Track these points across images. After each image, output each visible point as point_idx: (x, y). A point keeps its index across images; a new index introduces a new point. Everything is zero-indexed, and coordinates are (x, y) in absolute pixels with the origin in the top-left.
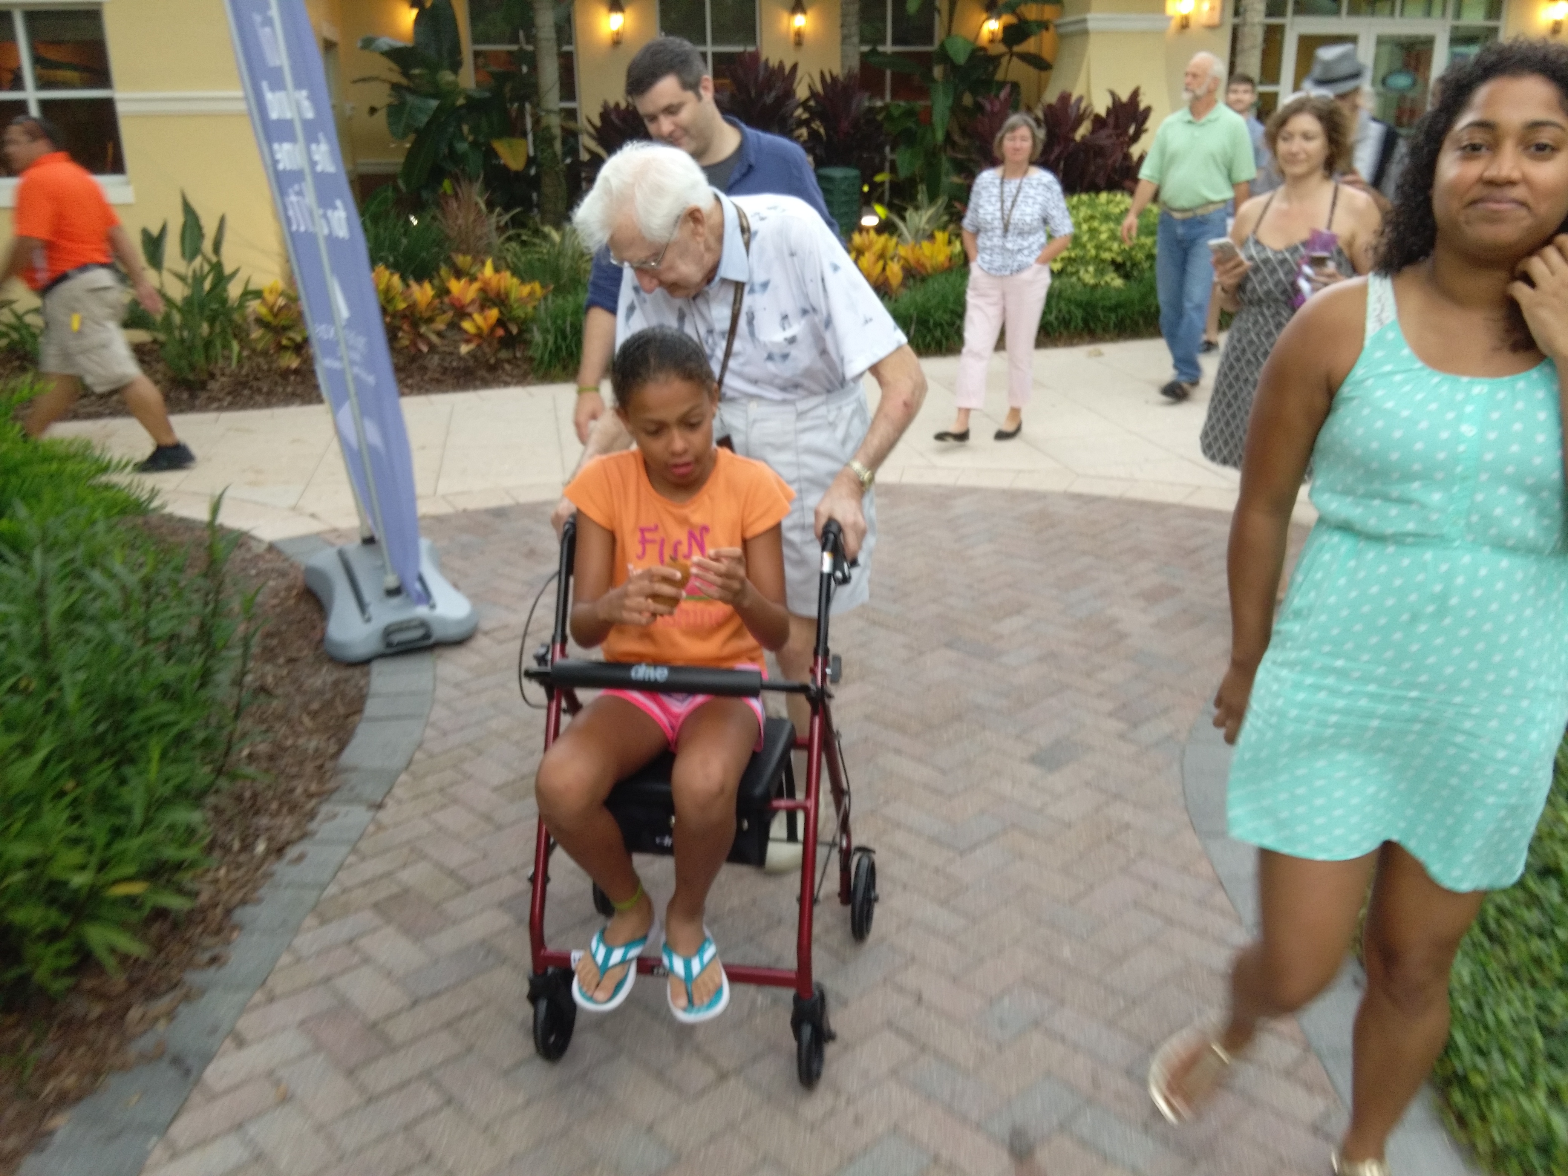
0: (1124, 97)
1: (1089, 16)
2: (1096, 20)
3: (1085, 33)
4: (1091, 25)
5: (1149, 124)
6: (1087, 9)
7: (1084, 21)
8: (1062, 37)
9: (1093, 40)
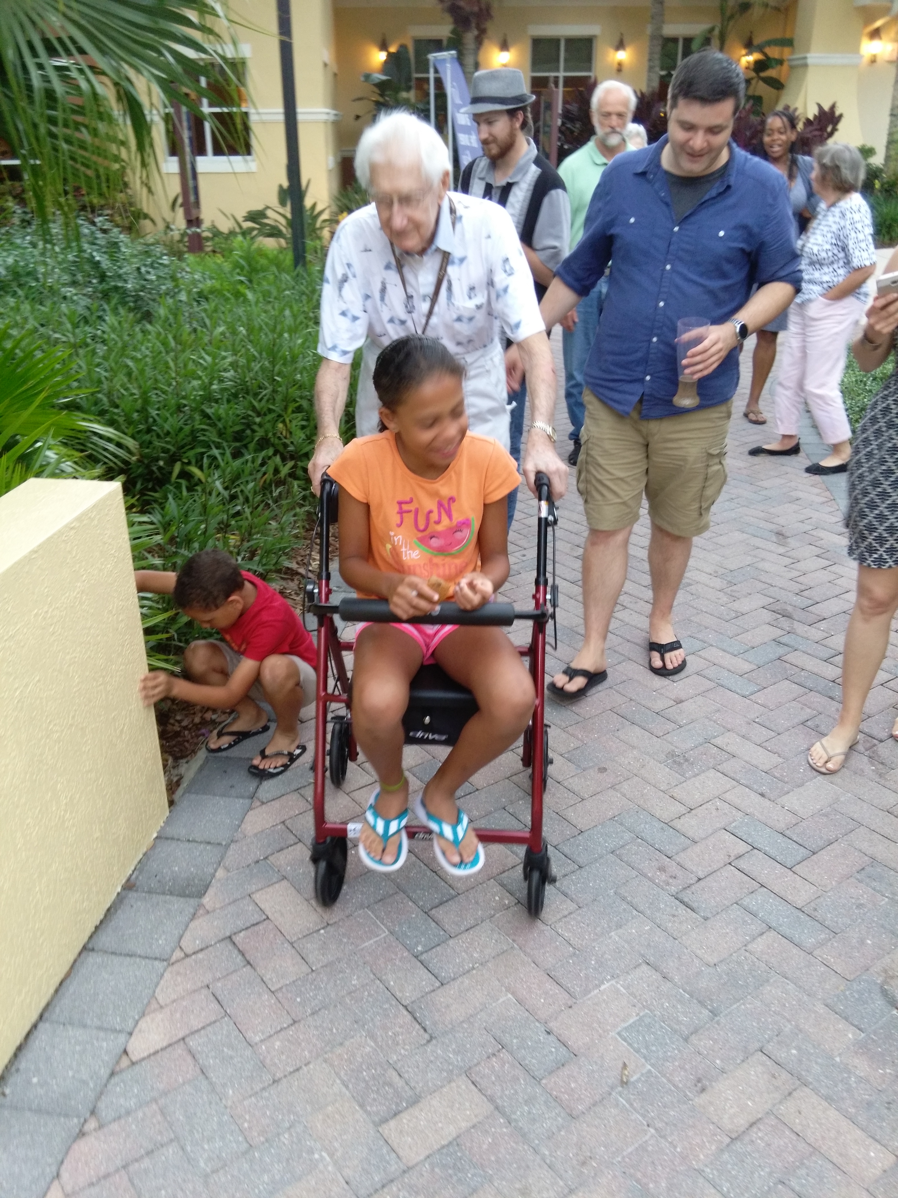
0: (826, 108)
1: (808, 55)
2: (813, 57)
3: (806, 66)
4: (810, 61)
5: (840, 126)
6: (808, 50)
7: (805, 58)
8: (792, 68)
9: (811, 70)
